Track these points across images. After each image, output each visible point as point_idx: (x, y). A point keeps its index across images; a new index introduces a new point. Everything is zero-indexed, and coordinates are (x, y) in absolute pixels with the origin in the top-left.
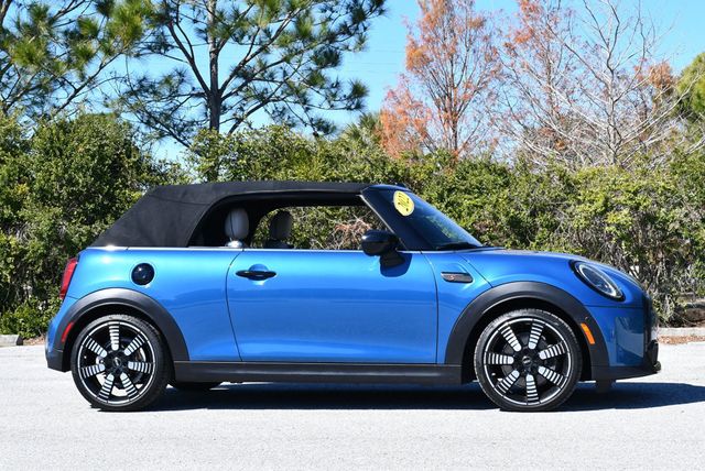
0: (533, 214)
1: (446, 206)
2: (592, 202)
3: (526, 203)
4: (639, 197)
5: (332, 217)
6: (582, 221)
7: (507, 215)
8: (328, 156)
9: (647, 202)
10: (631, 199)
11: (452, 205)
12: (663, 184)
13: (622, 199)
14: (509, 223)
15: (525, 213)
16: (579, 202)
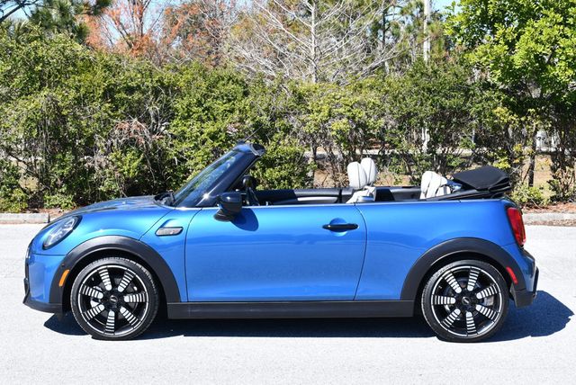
0: (272, 120)
1: (203, 111)
2: (319, 111)
3: (267, 110)
4: (354, 111)
5: (113, 117)
6: (312, 127)
7: (253, 120)
8: (106, 66)
9: (361, 114)
10: (349, 111)
11: (208, 110)
12: (373, 100)
13: (341, 110)
14: (253, 126)
15: (265, 119)
16: (309, 112)
